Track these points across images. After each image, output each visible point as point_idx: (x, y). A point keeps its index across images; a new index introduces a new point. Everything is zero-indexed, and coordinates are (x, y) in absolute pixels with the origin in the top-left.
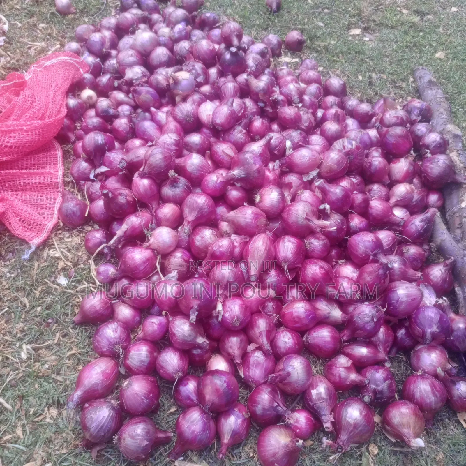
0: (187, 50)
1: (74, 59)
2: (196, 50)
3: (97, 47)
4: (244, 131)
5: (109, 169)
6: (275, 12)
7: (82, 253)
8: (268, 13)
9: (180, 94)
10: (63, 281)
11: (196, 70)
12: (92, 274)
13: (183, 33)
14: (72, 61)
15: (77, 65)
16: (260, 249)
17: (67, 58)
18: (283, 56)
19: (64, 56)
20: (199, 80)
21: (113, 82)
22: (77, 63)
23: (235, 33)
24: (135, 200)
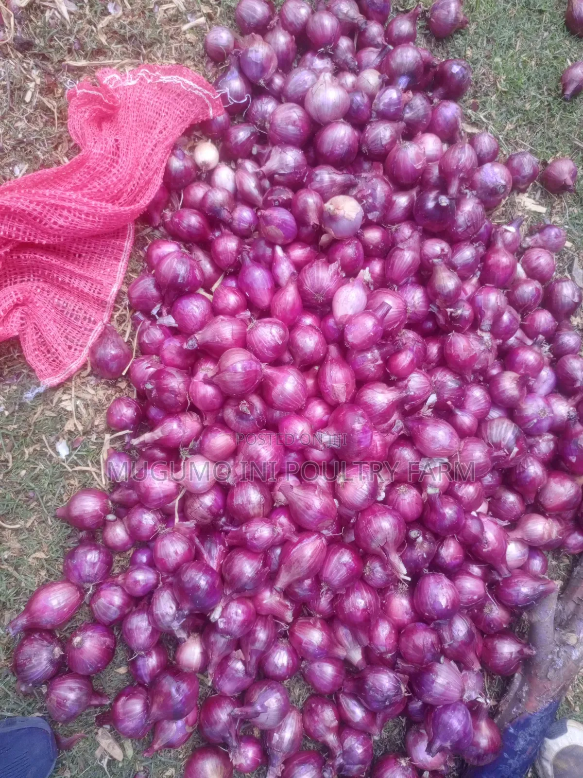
0: (382, 145)
1: (206, 92)
2: (395, 157)
3: (253, 71)
4: (380, 362)
5: (177, 325)
6: (565, 100)
7: (100, 421)
8: (554, 94)
9: (331, 234)
10: (63, 449)
11: (374, 198)
12: (101, 456)
13: (392, 109)
14: (201, 94)
15: (207, 101)
16: (302, 564)
17: (196, 86)
18: (527, 195)
19: (193, 80)
20: (371, 216)
21: (252, 146)
22: (209, 98)
23: (461, 175)
24: (186, 402)
